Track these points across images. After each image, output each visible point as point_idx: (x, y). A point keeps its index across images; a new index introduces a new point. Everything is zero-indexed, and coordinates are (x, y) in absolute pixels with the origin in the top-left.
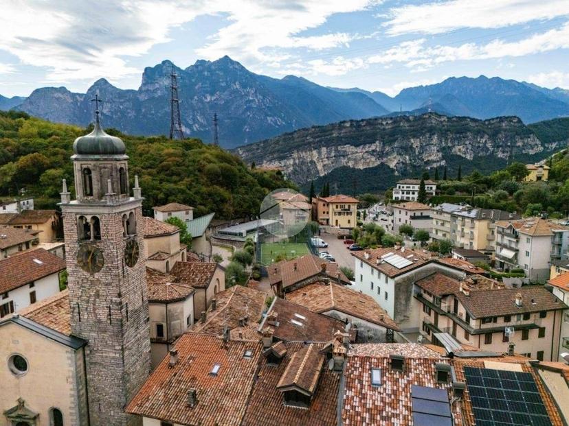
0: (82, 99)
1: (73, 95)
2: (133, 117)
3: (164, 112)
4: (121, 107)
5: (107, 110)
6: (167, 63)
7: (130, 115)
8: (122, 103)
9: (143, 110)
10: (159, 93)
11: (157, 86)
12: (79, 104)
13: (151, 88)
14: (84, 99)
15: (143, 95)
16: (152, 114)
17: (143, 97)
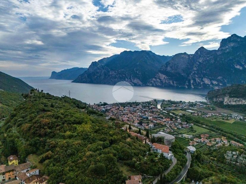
0: (192, 57)
1: (189, 55)
2: (213, 63)
3: (229, 59)
4: (208, 59)
5: (201, 60)
6: (234, 36)
7: (211, 62)
8: (208, 57)
9: (218, 59)
10: (228, 50)
11: (227, 47)
12: (191, 59)
13: (224, 48)
14: (193, 56)
15: (219, 52)
16: (222, 61)
17: (219, 53)
